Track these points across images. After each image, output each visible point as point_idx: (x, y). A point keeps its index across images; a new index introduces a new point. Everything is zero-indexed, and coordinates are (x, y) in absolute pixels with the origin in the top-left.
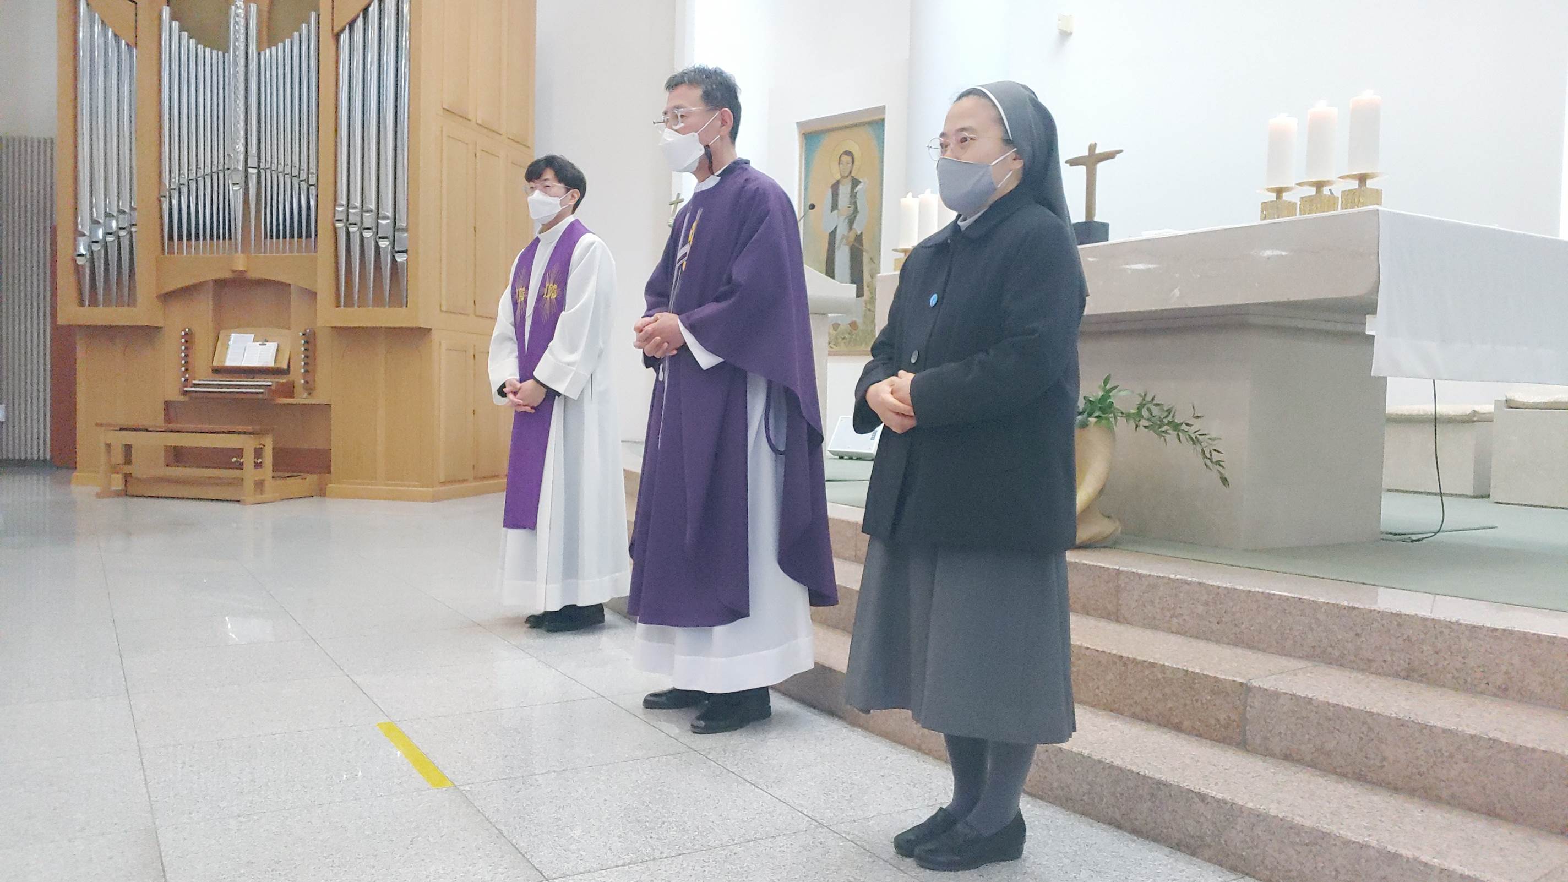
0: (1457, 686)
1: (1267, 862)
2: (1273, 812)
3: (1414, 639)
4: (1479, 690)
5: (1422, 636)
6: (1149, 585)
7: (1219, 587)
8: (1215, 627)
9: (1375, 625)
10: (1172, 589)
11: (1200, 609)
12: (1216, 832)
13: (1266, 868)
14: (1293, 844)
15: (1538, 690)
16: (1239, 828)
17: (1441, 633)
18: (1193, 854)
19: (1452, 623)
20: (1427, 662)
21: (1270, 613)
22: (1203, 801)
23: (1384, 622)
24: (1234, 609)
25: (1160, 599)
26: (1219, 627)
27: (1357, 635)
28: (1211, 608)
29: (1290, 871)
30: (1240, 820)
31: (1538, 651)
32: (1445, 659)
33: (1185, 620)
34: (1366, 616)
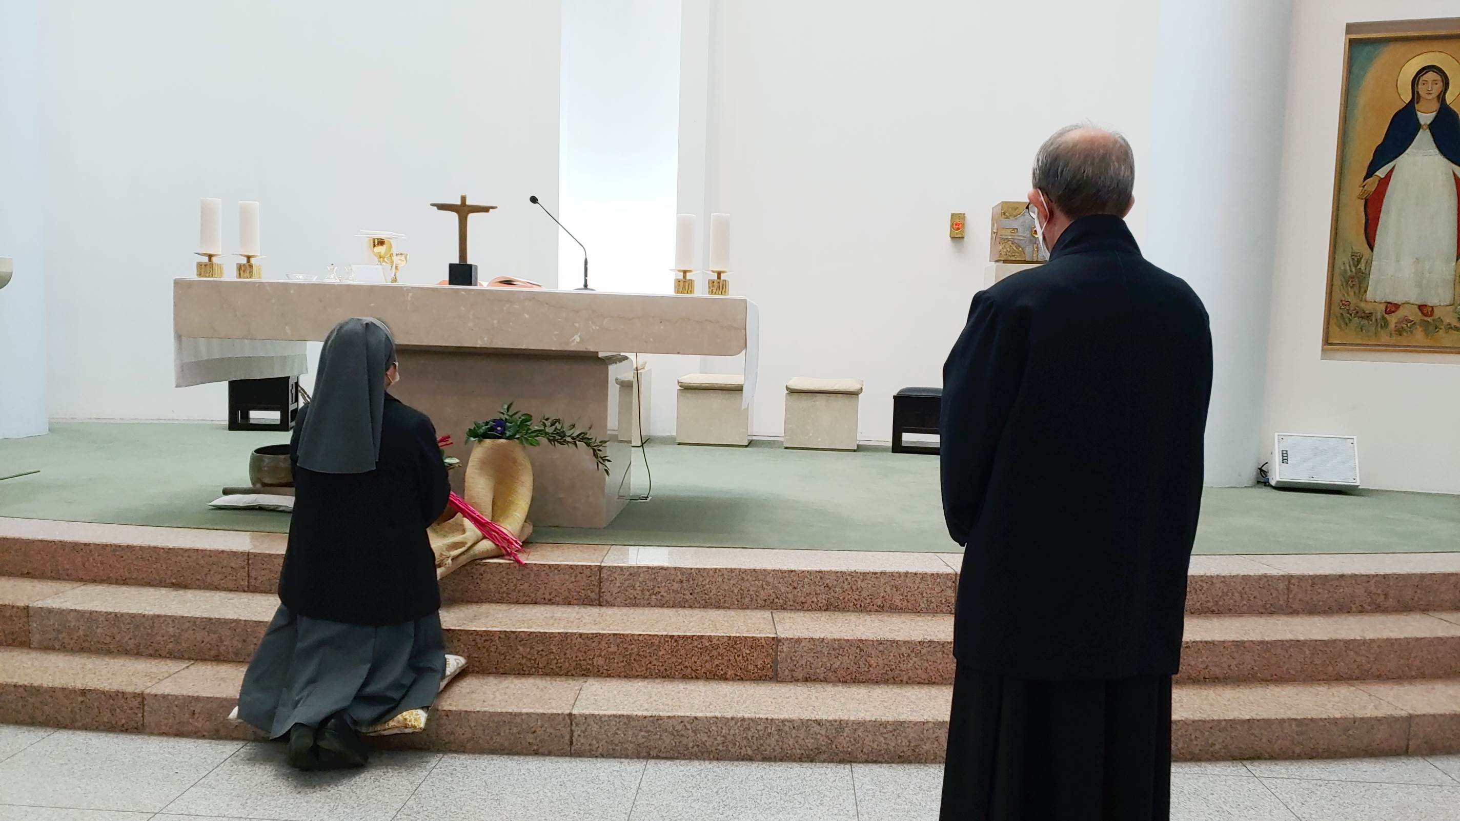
0: (856, 610)
1: (864, 750)
2: (868, 719)
3: (830, 585)
4: (868, 609)
5: (835, 582)
6: (631, 575)
7: (691, 569)
8: (688, 597)
9: (806, 580)
10: (651, 575)
11: (676, 586)
12: (829, 742)
13: (865, 754)
14: (882, 734)
15: (899, 604)
16: (845, 735)
17: (847, 579)
18: (812, 761)
19: (852, 572)
20: (838, 598)
21: (732, 582)
22: (819, 724)
23: (812, 577)
24: (703, 584)
25: (640, 583)
26: (691, 596)
27: (795, 588)
28: (685, 585)
29: (880, 751)
30: (846, 729)
31: (900, 582)
32: (849, 594)
33: (662, 596)
34: (800, 575)
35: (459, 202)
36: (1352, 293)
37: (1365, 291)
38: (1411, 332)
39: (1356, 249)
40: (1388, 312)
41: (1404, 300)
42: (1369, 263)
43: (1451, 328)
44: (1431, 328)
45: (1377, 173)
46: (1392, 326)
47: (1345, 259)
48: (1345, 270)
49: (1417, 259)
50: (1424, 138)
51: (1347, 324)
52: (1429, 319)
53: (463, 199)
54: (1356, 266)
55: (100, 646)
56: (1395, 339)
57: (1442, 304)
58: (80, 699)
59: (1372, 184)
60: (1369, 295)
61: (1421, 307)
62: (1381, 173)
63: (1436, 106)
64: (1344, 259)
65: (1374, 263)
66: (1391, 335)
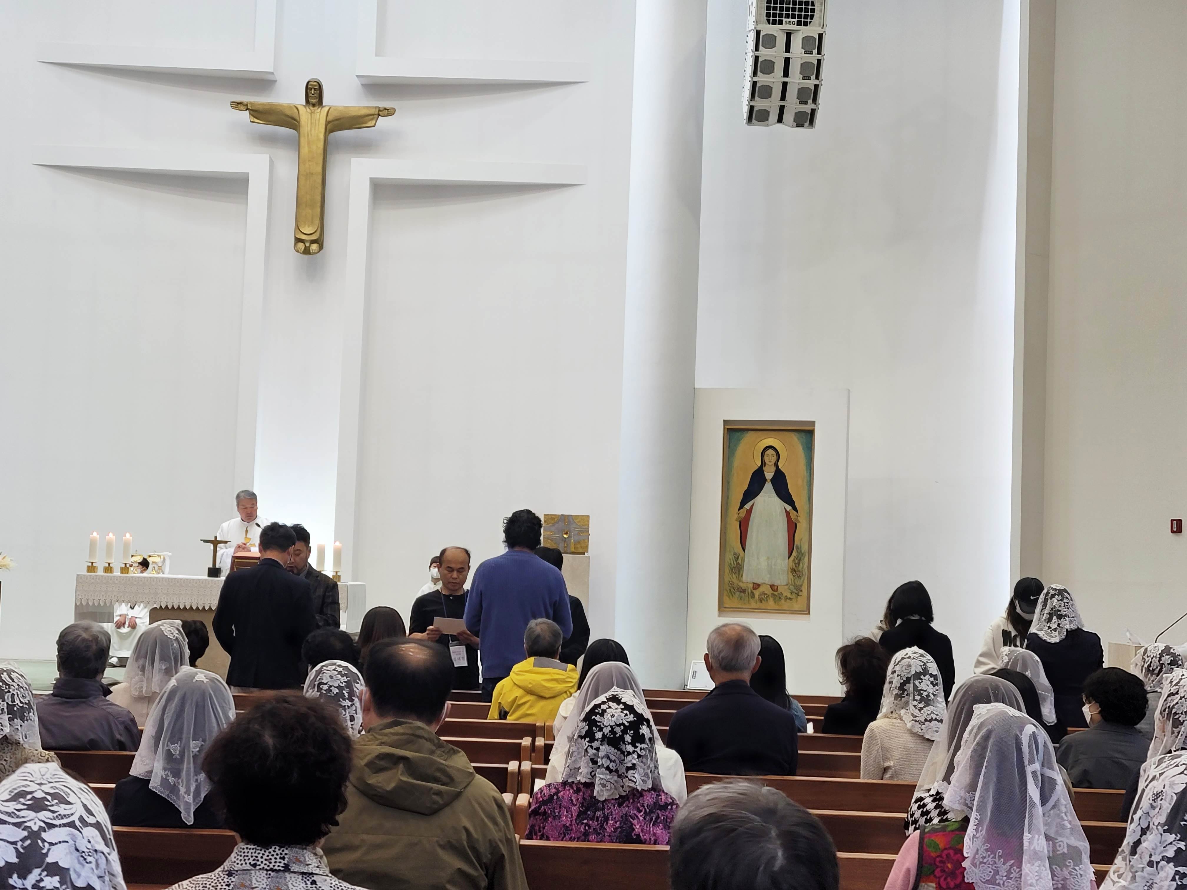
36: (734, 577)
37: (742, 576)
38: (767, 601)
39: (736, 551)
40: (754, 589)
42: (743, 560)
43: (787, 599)
44: (777, 598)
45: (745, 506)
46: (757, 597)
47: (731, 557)
48: (731, 564)
49: (768, 558)
50: (768, 487)
51: (733, 596)
52: (776, 593)
54: (736, 561)
56: (759, 605)
57: (782, 584)
59: (743, 513)
60: (744, 578)
61: (772, 586)
62: (747, 506)
63: (773, 469)
64: (729, 557)
65: (746, 559)
66: (756, 603)
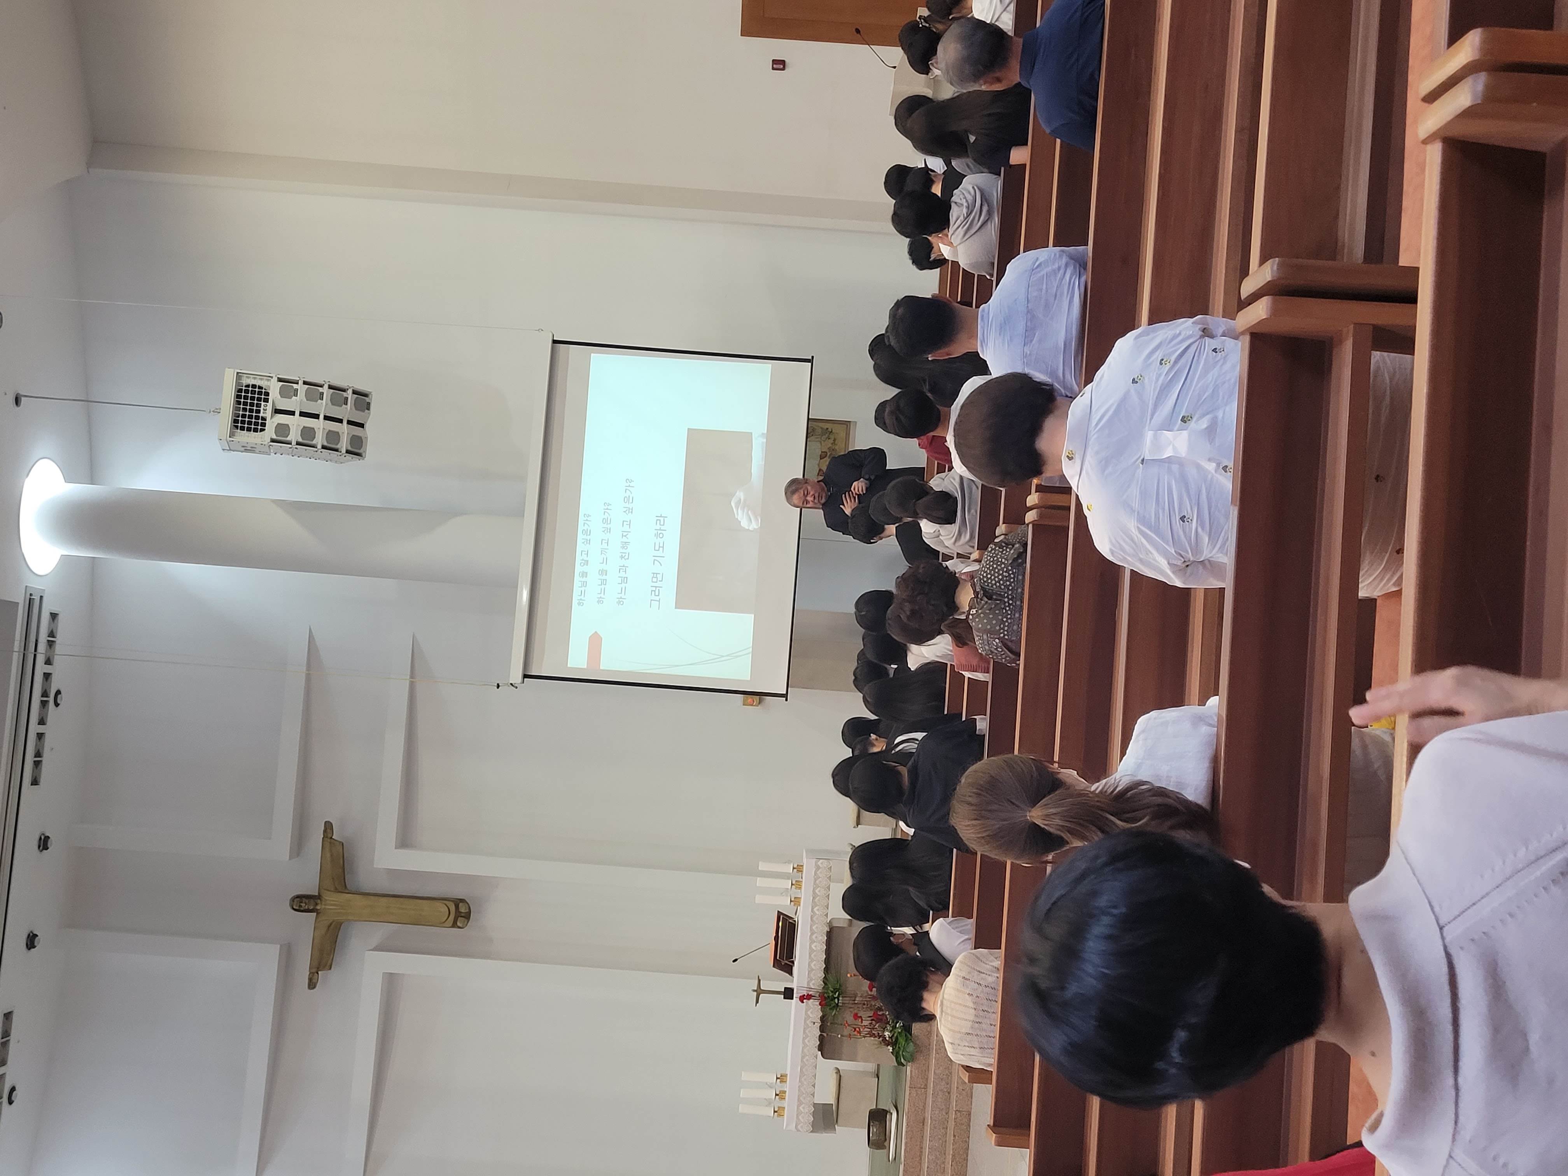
35: (755, 993)
41: (817, 466)
53: (754, 991)
55: (943, 1146)
57: (820, 447)
58: (957, 1137)
